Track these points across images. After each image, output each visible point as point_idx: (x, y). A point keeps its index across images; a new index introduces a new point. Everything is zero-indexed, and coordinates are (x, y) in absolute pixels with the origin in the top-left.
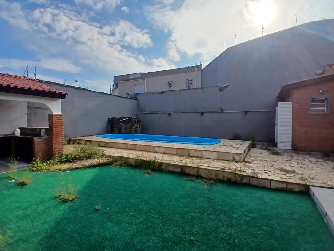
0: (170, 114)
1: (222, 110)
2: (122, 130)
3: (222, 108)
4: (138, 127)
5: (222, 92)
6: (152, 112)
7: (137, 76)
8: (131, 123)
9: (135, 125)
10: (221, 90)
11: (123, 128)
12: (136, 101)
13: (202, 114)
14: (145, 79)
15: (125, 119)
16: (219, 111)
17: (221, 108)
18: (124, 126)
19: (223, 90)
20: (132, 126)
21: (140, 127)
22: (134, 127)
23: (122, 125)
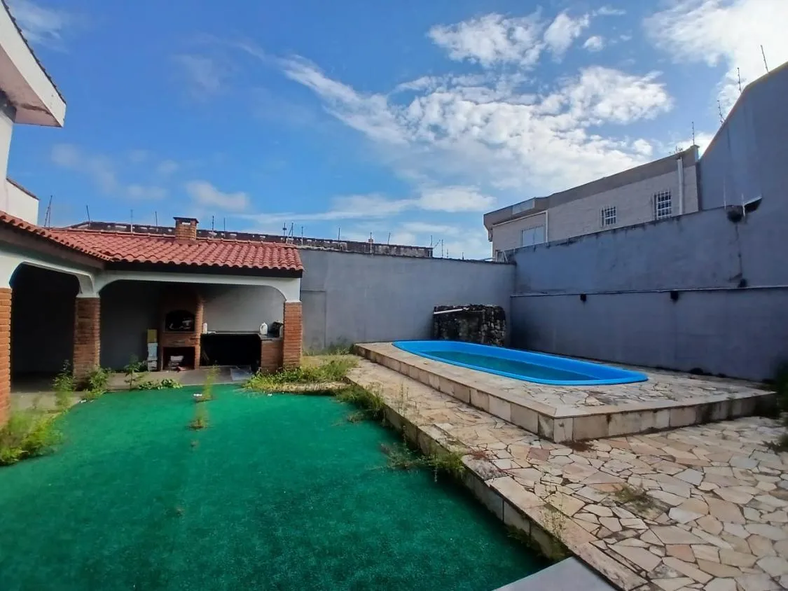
0: (584, 298)
1: (743, 283)
2: (460, 334)
3: (744, 277)
4: (498, 327)
5: (740, 225)
6: (545, 293)
7: (526, 208)
8: (477, 319)
9: (487, 324)
10: (735, 217)
11: (462, 330)
12: (511, 267)
13: (675, 296)
14: (546, 211)
15: (461, 310)
16: (734, 286)
17: (740, 275)
18: (464, 326)
19: (742, 218)
20: (480, 324)
21: (501, 329)
22: (486, 329)
23: (460, 322)
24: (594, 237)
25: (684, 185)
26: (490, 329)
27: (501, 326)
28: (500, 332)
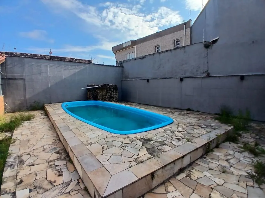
0: (148, 81)
1: (208, 74)
2: (99, 97)
3: (209, 71)
4: (115, 94)
5: (208, 50)
6: (134, 79)
7: (128, 45)
8: (106, 90)
9: (110, 92)
10: (207, 46)
11: (99, 95)
12: (121, 68)
13: (182, 80)
14: (135, 46)
15: (98, 86)
16: (204, 75)
17: (207, 71)
18: (100, 93)
19: (210, 47)
20: (107, 93)
21: (116, 94)
22: (109, 94)
23: (98, 92)
24: (152, 56)
25: (185, 36)
26: (111, 94)
27: (116, 93)
28: (116, 95)
